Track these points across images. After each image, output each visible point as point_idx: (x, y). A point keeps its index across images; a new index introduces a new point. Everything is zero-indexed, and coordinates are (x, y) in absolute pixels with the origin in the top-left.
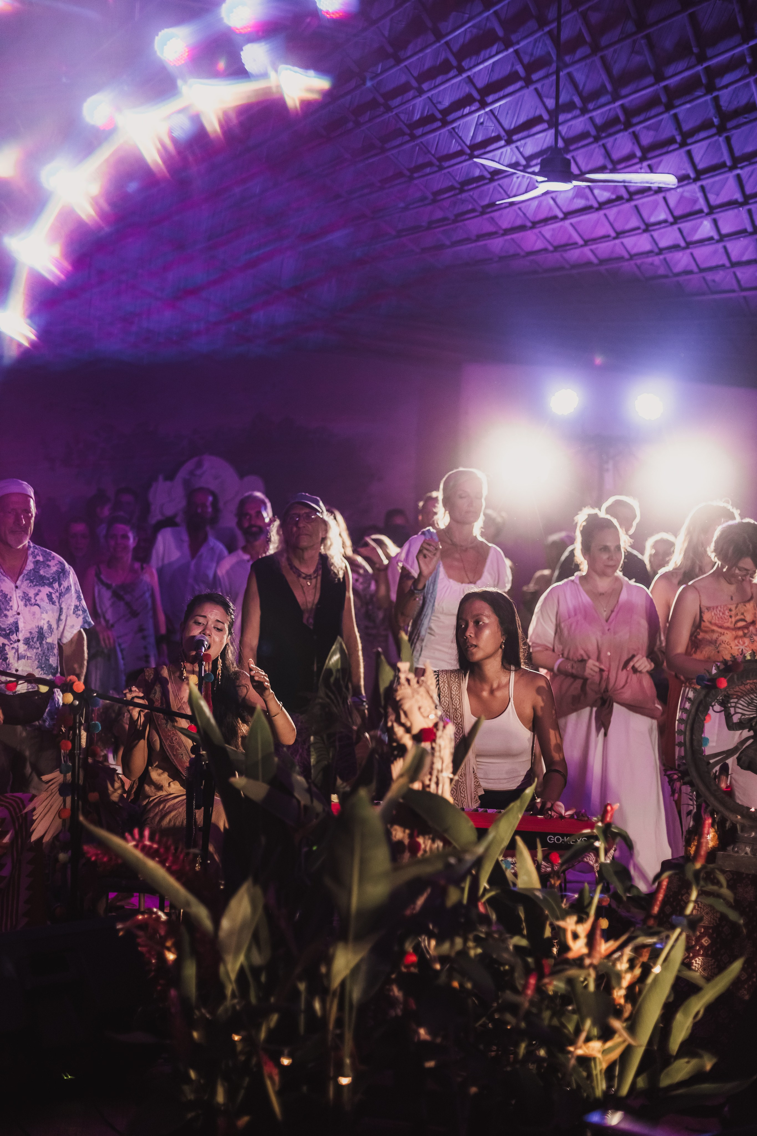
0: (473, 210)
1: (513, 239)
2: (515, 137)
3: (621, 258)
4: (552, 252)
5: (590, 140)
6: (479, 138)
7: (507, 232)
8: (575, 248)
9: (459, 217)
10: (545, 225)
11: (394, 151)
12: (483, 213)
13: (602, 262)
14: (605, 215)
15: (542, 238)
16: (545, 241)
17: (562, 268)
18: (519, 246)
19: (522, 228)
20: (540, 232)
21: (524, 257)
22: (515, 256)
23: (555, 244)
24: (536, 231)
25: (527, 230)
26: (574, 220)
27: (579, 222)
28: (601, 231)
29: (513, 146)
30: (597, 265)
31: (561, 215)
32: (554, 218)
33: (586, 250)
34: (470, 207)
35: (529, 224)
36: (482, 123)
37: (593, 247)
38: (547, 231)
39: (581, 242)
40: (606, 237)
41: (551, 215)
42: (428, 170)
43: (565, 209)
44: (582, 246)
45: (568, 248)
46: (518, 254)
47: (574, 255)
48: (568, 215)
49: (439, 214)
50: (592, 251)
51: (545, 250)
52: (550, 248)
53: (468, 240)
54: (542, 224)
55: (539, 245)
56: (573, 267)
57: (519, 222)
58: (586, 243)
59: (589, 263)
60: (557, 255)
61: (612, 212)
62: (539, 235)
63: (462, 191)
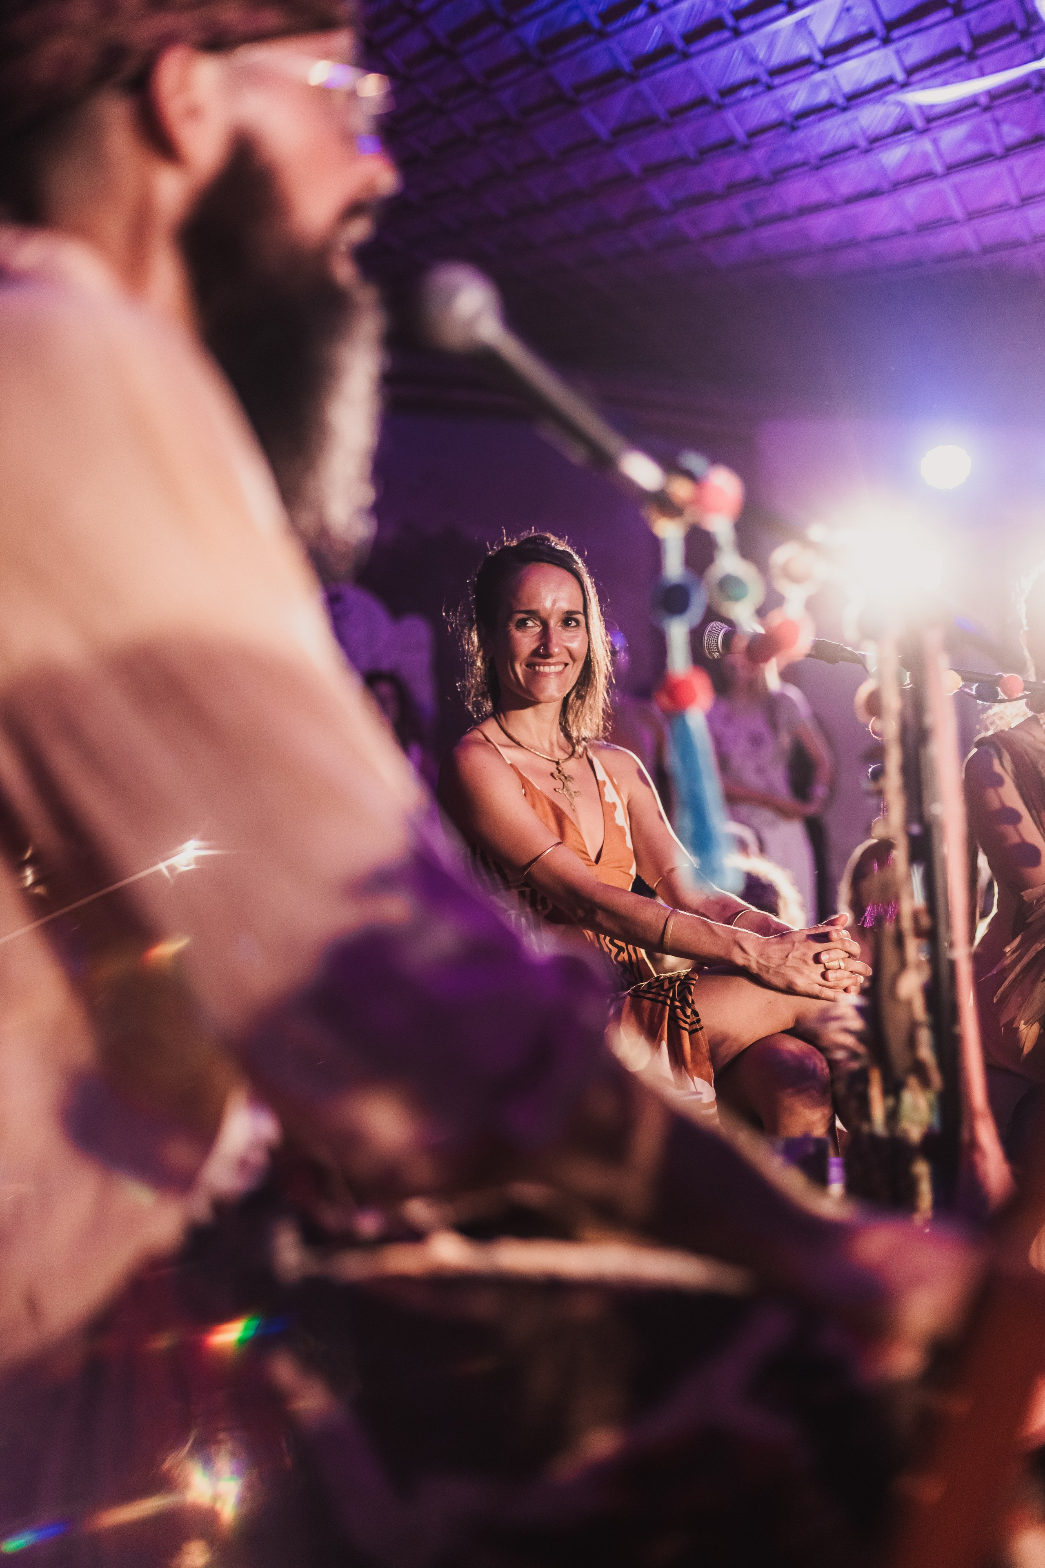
0: (804, 164)
2: (896, 34)
3: (1018, 244)
5: (1013, 37)
6: (840, 36)
7: (850, 200)
9: (780, 175)
11: (704, 59)
12: (818, 168)
13: (986, 250)
14: (1011, 170)
19: (874, 194)
22: (853, 244)
26: (957, 178)
28: (995, 197)
29: (892, 48)
32: (930, 176)
34: (798, 156)
35: (885, 186)
36: (848, 9)
40: (1003, 207)
42: (746, 92)
43: (950, 159)
48: (952, 168)
49: (746, 171)
50: (976, 233)
51: (901, 233)
53: (782, 217)
55: (893, 223)
56: (940, 259)
57: (869, 184)
59: (965, 254)
61: (1019, 163)
63: (793, 129)
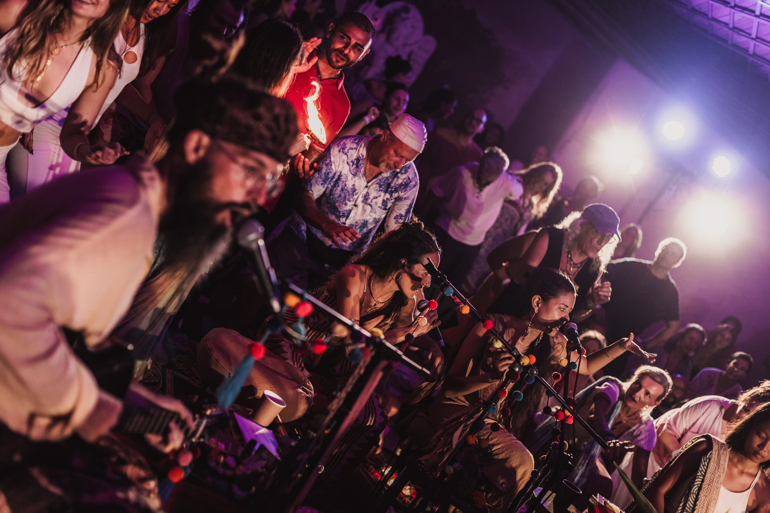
1: (712, 5)
4: (730, 28)
8: (747, 37)
10: (741, 12)
13: (755, 55)
15: (732, 17)
16: (732, 20)
17: (726, 41)
18: (712, 10)
20: (734, 13)
21: (709, 19)
23: (736, 25)
24: (733, 11)
25: (727, 6)
26: (762, 21)
27: (764, 24)
30: (750, 55)
31: (758, 13)
32: (752, 12)
33: (752, 43)
35: (732, 4)
37: (757, 43)
38: (739, 16)
39: (754, 36)
41: (752, 8)
43: (763, 11)
44: (752, 39)
45: (741, 33)
46: (706, 15)
47: (741, 39)
48: (762, 16)
50: (755, 45)
52: (731, 26)
54: (740, 10)
56: (733, 45)
58: (757, 38)
60: (730, 32)
62: (732, 14)
